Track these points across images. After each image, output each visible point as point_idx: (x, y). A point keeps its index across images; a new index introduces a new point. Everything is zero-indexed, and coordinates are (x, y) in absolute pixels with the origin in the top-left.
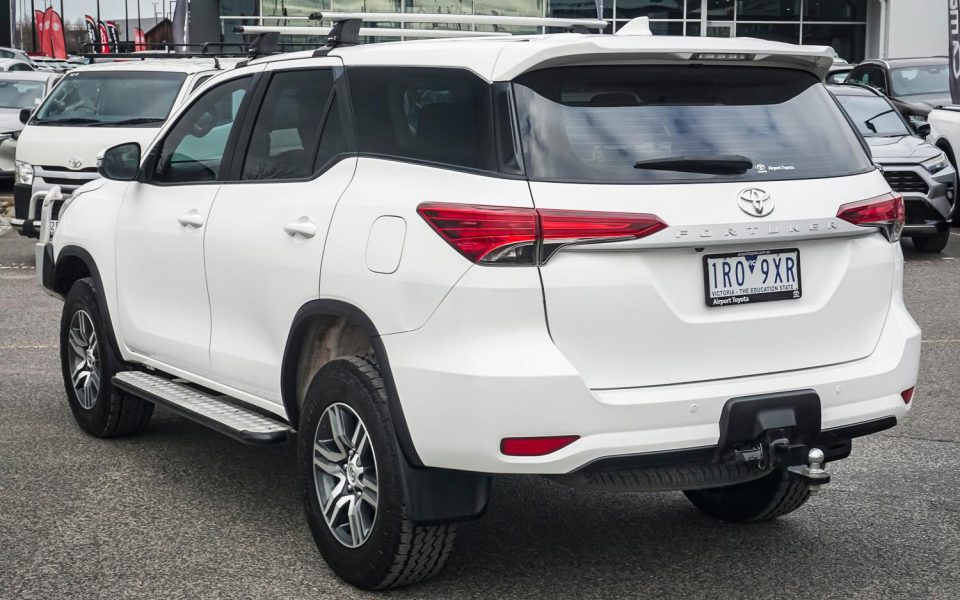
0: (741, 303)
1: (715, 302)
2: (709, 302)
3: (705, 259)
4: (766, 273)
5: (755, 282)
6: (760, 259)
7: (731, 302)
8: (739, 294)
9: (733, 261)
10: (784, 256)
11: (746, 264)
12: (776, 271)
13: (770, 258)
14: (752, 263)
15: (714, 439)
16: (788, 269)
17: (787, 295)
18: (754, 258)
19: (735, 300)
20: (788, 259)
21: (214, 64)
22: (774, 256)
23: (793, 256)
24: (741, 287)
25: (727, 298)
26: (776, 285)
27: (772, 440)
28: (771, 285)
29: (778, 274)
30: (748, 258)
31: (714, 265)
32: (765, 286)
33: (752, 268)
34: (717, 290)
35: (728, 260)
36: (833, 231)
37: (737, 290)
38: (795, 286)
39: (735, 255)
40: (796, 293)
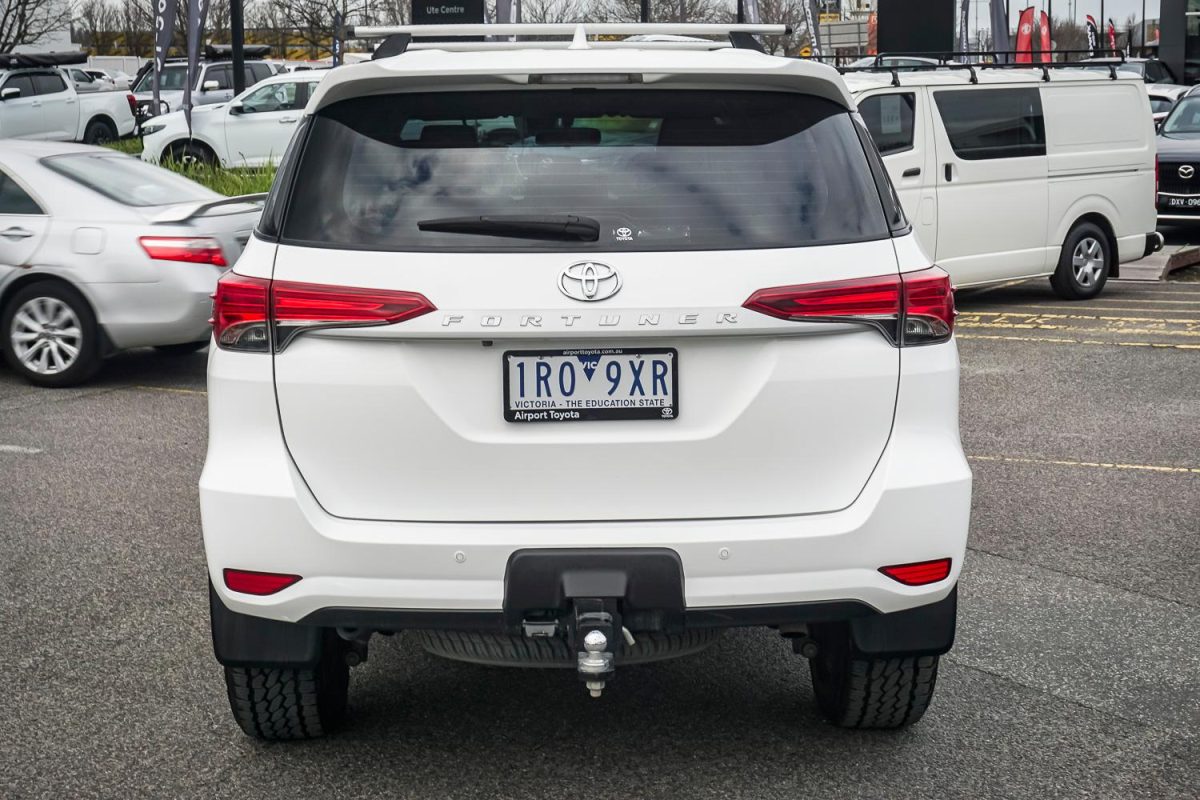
0: (565, 419)
1: (518, 415)
2: (510, 416)
3: (506, 355)
4: (616, 381)
5: (593, 391)
6: (605, 360)
7: (547, 417)
8: (565, 407)
9: (555, 363)
10: (648, 359)
11: (579, 367)
12: (633, 378)
13: (624, 361)
14: (590, 365)
15: (495, 602)
16: (655, 377)
17: (652, 414)
18: (596, 358)
19: (557, 415)
20: (655, 363)
21: (891, 79)
22: (633, 358)
23: (667, 359)
24: (568, 398)
25: (540, 411)
26: (632, 398)
27: (580, 613)
28: (623, 396)
29: (637, 383)
30: (582, 358)
31: (521, 366)
32: (610, 398)
33: (589, 373)
34: (523, 400)
35: (546, 360)
36: (726, 326)
37: (561, 401)
38: (668, 401)
39: (560, 353)
40: (668, 412)
